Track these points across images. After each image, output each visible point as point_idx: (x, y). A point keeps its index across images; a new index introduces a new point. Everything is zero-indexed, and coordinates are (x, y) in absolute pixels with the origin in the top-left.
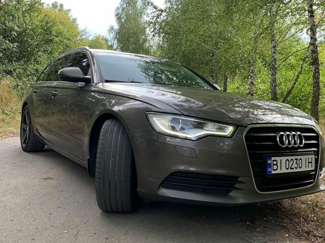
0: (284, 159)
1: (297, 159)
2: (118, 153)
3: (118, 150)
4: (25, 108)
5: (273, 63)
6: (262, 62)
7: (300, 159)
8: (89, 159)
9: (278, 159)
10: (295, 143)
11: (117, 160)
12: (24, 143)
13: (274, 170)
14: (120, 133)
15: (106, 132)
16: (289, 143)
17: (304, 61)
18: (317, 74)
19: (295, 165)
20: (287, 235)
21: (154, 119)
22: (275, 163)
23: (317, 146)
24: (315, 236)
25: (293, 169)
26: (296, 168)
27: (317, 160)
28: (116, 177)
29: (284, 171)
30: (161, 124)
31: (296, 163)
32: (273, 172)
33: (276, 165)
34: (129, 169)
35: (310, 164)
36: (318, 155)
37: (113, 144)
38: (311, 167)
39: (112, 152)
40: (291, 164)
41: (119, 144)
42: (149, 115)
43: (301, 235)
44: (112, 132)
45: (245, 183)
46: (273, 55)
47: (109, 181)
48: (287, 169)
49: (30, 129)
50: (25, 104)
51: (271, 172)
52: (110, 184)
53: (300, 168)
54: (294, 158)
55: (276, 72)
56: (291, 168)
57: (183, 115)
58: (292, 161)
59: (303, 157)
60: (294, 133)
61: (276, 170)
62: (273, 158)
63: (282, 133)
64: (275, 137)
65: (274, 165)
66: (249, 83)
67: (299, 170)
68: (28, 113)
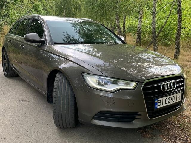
0: (164, 98)
1: (172, 97)
2: (66, 97)
3: (66, 95)
4: (4, 51)
5: (154, 11)
6: (147, 7)
7: (174, 96)
8: (48, 93)
9: (161, 99)
10: (171, 88)
11: (66, 102)
12: (6, 71)
13: (158, 106)
14: (67, 83)
15: (58, 83)
16: (168, 89)
17: (172, 8)
18: (180, 20)
19: (171, 101)
20: (165, 139)
21: (88, 77)
22: (159, 101)
23: (183, 86)
24: (180, 139)
25: (169, 103)
26: (171, 102)
27: (182, 94)
28: (66, 112)
29: (164, 105)
30: (92, 81)
31: (171, 99)
32: (158, 107)
33: (160, 103)
34: (73, 106)
35: (179, 98)
36: (183, 91)
37: (62, 91)
38: (179, 100)
39: (62, 97)
40: (168, 100)
41: (66, 92)
42: (84, 75)
43: (172, 139)
44: (61, 84)
45: (142, 115)
46: (154, 5)
47: (62, 114)
48: (166, 104)
49: (8, 63)
50: (3, 48)
51: (157, 107)
52: (62, 115)
53: (173, 101)
54: (170, 97)
55: (155, 17)
56: (168, 103)
57: (105, 76)
58: (169, 99)
59: (175, 95)
60: (171, 82)
61: (160, 106)
62: (158, 99)
63: (164, 83)
64: (160, 86)
65: (159, 103)
66: (139, 21)
67: (173, 103)
68: (6, 54)
